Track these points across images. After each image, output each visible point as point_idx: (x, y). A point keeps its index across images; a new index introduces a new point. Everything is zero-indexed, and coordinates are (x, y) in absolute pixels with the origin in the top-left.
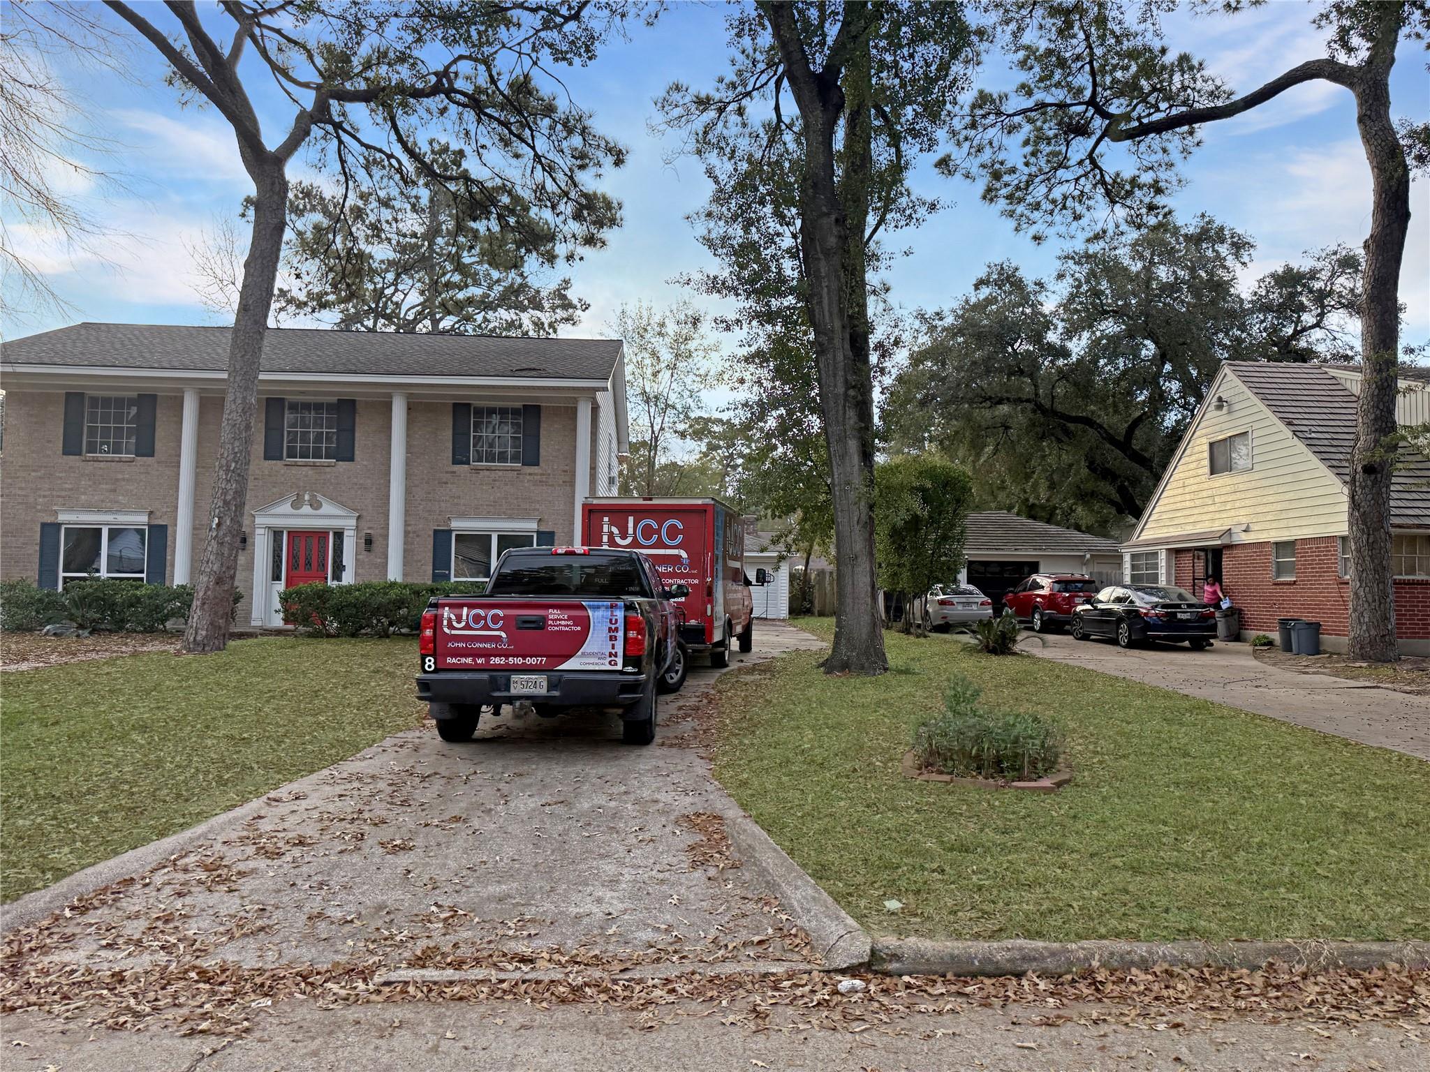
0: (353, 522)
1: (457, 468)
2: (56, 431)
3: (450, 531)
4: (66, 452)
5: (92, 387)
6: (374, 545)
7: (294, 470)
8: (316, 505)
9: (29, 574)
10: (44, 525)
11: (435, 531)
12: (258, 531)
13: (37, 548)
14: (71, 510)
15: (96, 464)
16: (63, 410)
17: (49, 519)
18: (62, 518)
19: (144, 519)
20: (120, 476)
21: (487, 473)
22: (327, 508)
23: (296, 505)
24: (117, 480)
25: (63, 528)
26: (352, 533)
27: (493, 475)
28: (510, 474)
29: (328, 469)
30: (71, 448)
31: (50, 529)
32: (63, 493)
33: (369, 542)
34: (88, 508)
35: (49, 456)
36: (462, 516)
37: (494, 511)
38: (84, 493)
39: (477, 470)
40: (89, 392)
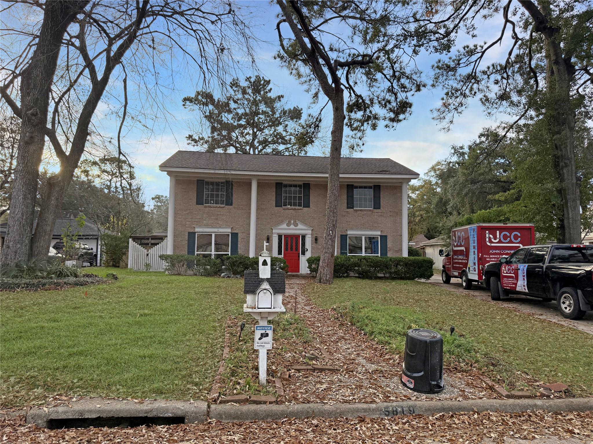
0: (310, 232)
1: (349, 210)
2: (193, 195)
3: (347, 235)
4: (197, 204)
5: (207, 178)
6: (318, 241)
7: (287, 211)
8: (296, 225)
9: (183, 252)
10: (189, 233)
11: (341, 235)
12: (274, 235)
13: (187, 242)
14: (200, 227)
15: (210, 208)
16: (196, 186)
17: (192, 231)
18: (197, 230)
19: (229, 230)
20: (219, 213)
21: (360, 212)
22: (300, 226)
23: (289, 225)
24: (218, 215)
25: (196, 234)
26: (310, 236)
27: (363, 213)
28: (369, 212)
29: (300, 211)
30: (199, 202)
31: (192, 235)
32: (196, 220)
33: (316, 239)
34: (207, 226)
35: (190, 205)
36: (352, 229)
37: (363, 227)
38: (205, 220)
39: (357, 211)
40: (206, 180)
